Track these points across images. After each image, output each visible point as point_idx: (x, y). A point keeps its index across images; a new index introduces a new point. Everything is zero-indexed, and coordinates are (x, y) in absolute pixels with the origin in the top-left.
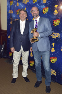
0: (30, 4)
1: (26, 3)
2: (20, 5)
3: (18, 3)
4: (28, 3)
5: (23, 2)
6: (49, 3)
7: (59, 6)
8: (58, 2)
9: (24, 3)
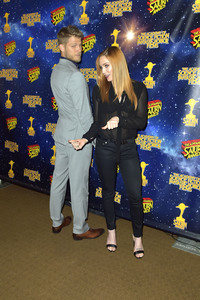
0: (43, 27)
1: (33, 25)
2: (13, 30)
3: (7, 25)
4: (37, 24)
5: (22, 22)
6: (97, 24)
7: (122, 32)
8: (121, 23)
9: (25, 25)
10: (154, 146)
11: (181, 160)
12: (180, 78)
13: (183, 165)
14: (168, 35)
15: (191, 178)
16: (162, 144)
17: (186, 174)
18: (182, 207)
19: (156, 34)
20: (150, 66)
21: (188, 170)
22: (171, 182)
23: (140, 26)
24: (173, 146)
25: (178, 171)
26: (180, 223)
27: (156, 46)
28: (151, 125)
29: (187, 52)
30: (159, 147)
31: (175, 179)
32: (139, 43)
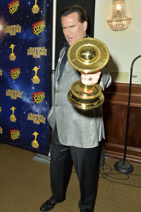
10: (18, 96)
11: (33, 105)
12: (28, 54)
13: (34, 108)
14: (20, 27)
15: (39, 116)
16: (22, 95)
17: (36, 113)
18: (36, 134)
19: (14, 26)
20: (12, 46)
21: (37, 111)
22: (29, 119)
23: (5, 22)
24: (28, 96)
25: (32, 111)
26: (35, 144)
27: (14, 34)
28: (15, 83)
29: (31, 38)
30: (21, 97)
31: (31, 117)
32: (6, 32)
